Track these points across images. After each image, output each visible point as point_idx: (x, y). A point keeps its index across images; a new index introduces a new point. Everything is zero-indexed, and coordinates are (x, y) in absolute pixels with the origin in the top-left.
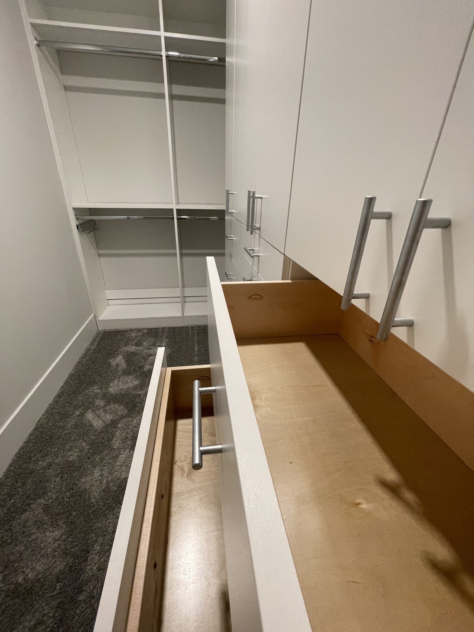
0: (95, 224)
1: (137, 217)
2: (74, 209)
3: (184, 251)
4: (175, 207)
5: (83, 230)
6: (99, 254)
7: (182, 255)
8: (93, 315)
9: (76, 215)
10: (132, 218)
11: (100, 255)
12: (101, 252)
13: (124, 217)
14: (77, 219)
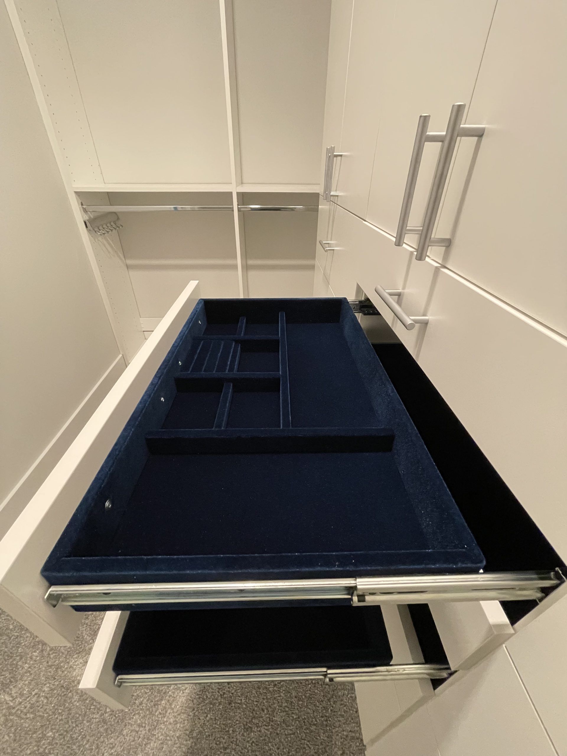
0: (118, 219)
1: (190, 208)
2: (78, 194)
3: (250, 262)
4: (234, 189)
5: (96, 229)
6: (127, 265)
7: (246, 268)
8: (121, 355)
9: (82, 205)
10: (181, 209)
11: (128, 267)
12: (129, 262)
13: (170, 207)
14: (85, 211)
